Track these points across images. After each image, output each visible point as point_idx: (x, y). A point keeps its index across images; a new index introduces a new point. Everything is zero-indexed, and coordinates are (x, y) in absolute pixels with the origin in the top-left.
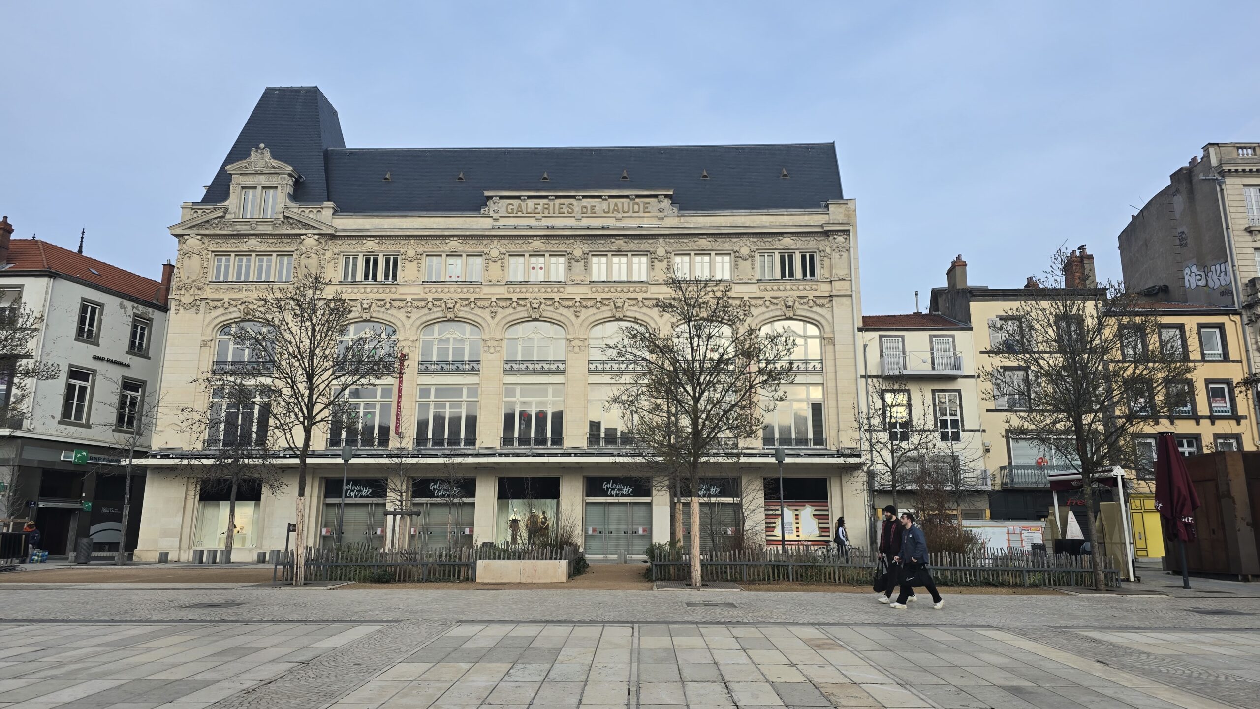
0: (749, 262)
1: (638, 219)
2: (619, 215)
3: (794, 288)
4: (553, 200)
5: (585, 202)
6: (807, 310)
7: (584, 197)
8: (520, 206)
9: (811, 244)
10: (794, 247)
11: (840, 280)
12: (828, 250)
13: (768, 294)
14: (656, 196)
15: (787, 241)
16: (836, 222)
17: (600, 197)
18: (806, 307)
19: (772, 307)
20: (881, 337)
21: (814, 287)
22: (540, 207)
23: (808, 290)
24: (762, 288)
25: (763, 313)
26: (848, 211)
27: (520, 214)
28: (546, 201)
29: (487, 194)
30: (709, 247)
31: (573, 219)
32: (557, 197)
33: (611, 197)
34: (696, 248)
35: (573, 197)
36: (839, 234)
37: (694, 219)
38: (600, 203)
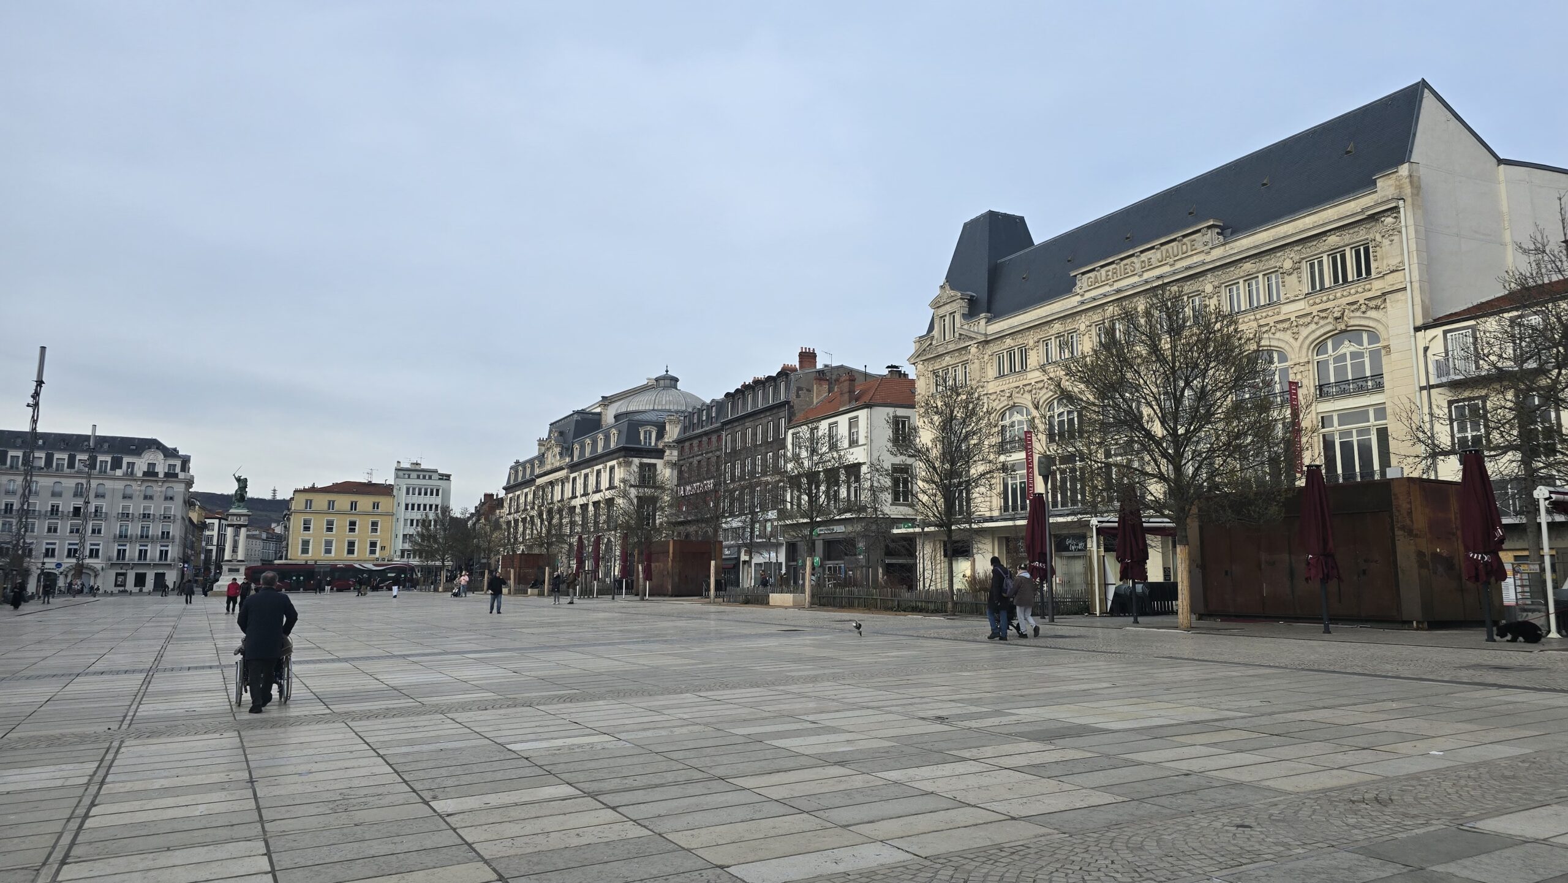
0: (1294, 276)
1: (1189, 259)
2: (1171, 261)
3: (1345, 293)
4: (1119, 263)
5: (1144, 257)
6: (1360, 317)
7: (1142, 252)
8: (1096, 277)
9: (1361, 235)
10: (1341, 244)
11: (1391, 272)
12: (1378, 238)
13: (1314, 310)
14: (1199, 231)
15: (1333, 240)
16: (1385, 199)
17: (1152, 248)
18: (1358, 314)
19: (1322, 322)
20: (1445, 333)
21: (1368, 287)
22: (1110, 273)
23: (1358, 293)
24: (1311, 302)
25: (1313, 331)
26: (1399, 181)
27: (1097, 285)
28: (1114, 266)
29: (1072, 274)
30: (1254, 270)
31: (1137, 277)
32: (1122, 259)
33: (1162, 244)
34: (1242, 274)
35: (1132, 255)
36: (1386, 214)
37: (1238, 243)
38: (1155, 253)
